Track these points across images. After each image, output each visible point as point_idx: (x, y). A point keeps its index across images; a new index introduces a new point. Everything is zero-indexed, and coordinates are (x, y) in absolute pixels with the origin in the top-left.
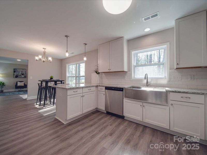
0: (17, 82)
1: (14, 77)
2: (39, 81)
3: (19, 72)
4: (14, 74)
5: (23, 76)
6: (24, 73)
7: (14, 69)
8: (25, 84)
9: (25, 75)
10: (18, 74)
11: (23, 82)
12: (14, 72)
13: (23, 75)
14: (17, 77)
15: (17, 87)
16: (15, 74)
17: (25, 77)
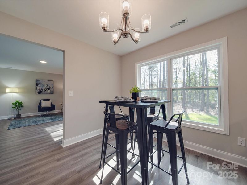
0: (41, 101)
1: (37, 93)
2: (100, 102)
3: (43, 85)
4: (36, 89)
5: (49, 91)
6: (51, 86)
7: (37, 81)
8: (53, 104)
9: (52, 90)
10: (42, 88)
11: (49, 100)
12: (37, 84)
13: (49, 89)
14: (40, 92)
15: (40, 109)
16: (38, 88)
17: (52, 93)
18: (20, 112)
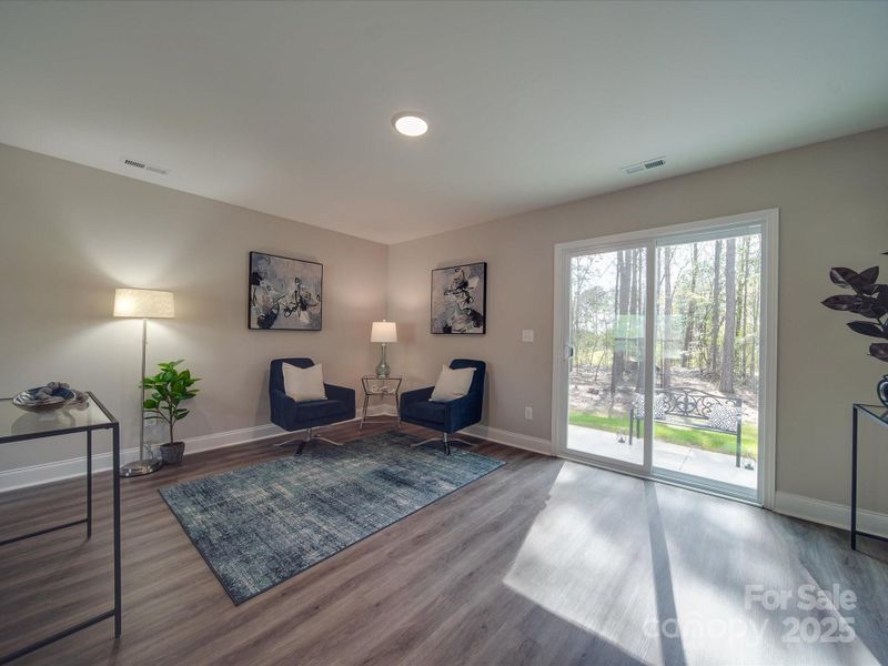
0: (275, 365)
4: (251, 301)
5: (304, 318)
6: (312, 291)
7: (255, 257)
9: (316, 311)
10: (276, 300)
13: (304, 306)
16: (259, 296)
17: (316, 326)
18: (181, 430)
